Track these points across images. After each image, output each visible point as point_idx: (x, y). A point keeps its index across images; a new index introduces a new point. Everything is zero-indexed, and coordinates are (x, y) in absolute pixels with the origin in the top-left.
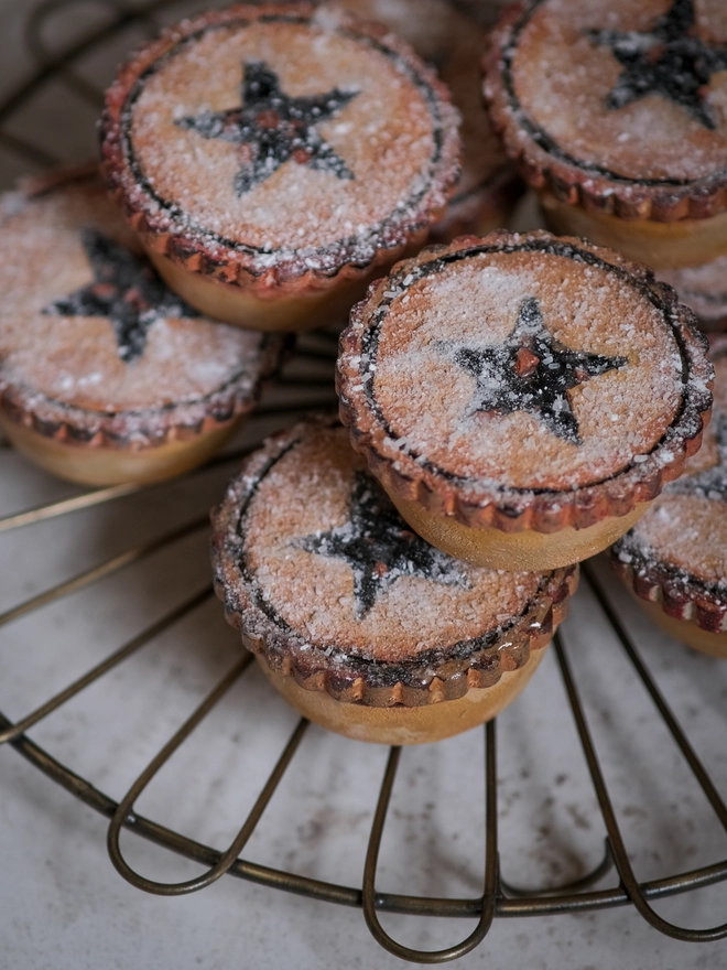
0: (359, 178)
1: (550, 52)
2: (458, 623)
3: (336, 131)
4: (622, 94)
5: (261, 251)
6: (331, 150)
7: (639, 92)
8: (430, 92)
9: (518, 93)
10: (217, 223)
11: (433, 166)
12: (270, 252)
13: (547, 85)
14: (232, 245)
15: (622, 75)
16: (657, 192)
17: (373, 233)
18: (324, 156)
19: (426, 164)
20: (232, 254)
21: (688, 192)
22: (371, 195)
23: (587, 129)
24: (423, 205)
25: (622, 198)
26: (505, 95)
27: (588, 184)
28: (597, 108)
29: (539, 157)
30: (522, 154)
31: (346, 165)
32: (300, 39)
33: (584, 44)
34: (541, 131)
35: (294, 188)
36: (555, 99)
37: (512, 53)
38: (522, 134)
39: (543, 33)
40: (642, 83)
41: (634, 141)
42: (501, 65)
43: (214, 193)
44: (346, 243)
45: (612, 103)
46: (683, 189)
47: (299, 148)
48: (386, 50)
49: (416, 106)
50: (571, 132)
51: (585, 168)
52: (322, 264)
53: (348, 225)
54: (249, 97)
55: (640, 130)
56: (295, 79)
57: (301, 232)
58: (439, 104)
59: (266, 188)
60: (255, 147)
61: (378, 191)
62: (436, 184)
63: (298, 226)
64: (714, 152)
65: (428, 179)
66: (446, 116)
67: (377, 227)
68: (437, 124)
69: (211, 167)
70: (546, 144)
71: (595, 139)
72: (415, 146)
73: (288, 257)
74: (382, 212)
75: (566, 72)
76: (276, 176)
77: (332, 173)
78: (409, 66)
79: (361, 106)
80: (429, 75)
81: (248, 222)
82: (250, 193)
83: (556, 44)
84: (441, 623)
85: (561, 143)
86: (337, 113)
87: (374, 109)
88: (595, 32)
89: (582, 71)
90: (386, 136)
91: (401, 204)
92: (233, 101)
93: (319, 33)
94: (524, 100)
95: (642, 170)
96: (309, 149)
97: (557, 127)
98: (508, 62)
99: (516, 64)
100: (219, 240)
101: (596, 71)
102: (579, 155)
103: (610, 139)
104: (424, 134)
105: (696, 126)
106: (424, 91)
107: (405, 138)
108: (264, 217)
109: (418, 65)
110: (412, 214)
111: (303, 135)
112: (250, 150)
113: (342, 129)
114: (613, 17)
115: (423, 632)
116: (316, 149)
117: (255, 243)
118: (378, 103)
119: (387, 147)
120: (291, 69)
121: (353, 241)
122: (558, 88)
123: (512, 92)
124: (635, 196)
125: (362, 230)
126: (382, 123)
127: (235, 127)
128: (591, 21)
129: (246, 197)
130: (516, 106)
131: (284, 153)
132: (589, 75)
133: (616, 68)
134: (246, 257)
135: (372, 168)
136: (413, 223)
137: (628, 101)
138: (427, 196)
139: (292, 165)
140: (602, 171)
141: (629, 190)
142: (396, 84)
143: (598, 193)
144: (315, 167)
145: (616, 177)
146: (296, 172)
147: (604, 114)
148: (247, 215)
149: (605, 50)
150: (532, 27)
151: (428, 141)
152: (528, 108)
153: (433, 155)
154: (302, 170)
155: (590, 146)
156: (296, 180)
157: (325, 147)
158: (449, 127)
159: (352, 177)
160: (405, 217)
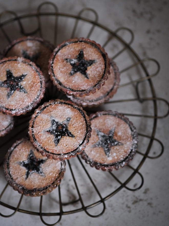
0: (28, 93)
1: (59, 64)
2: (41, 184)
3: (23, 83)
4: (72, 72)
5: (13, 110)
6: (23, 87)
7: (75, 72)
8: (39, 73)
9: (54, 73)
10: (5, 105)
11: (41, 89)
12: (14, 110)
13: (59, 71)
14: (7, 109)
15: (72, 68)
16: (80, 93)
17: (32, 104)
18: (22, 89)
19: (40, 89)
20: (8, 111)
21: (85, 93)
22: (31, 96)
23: (67, 80)
24: (40, 97)
25: (74, 95)
26: (52, 74)
27: (68, 92)
28: (68, 76)
29: (59, 87)
30: (56, 86)
31: (26, 90)
32: (16, 64)
33: (65, 62)
34: (59, 81)
35: (17, 96)
36: (61, 74)
37: (53, 65)
38: (56, 82)
39: (58, 60)
40: (76, 70)
41: (75, 82)
42: (51, 67)
43: (4, 99)
44: (27, 107)
45: (71, 74)
46: (84, 92)
47: (17, 88)
48: (30, 65)
49: (37, 77)
50: (64, 81)
51: (67, 89)
52: (23, 112)
53: (27, 103)
54: (8, 77)
55: (76, 80)
56: (16, 73)
57: (19, 105)
58: (41, 76)
59: (12, 96)
60: (10, 88)
61: (32, 95)
62: (42, 93)
63: (18, 104)
64: (89, 84)
65: (40, 92)
66: (42, 78)
67: (32, 103)
68: (41, 80)
69: (3, 93)
70: (60, 84)
71: (68, 82)
72: (37, 85)
73: (17, 111)
74: (33, 99)
75: (63, 68)
76: (14, 94)
77: (23, 92)
78: (35, 68)
79: (27, 77)
80: (38, 70)
81: (10, 104)
82: (10, 98)
83: (60, 62)
84: (38, 184)
85: (63, 83)
86: (23, 79)
87: (30, 78)
88: (67, 59)
89: (65, 68)
90: (32, 83)
91: (36, 98)
92: (5, 79)
93: (19, 63)
94: (56, 75)
95: (77, 88)
96: (19, 88)
97: (62, 80)
98: (52, 66)
99: (54, 67)
100: (5, 108)
101: (67, 68)
102: (66, 86)
103: (71, 82)
104: (39, 82)
105: (86, 79)
106: (38, 73)
107: (36, 84)
108: (13, 103)
109: (36, 68)
110: (38, 100)
111: (18, 85)
112: (9, 89)
113: (24, 83)
114: (70, 56)
115: (35, 185)
116: (20, 87)
117: (11, 108)
118: (30, 77)
119: (32, 86)
120: (14, 71)
121: (28, 107)
122: (61, 72)
123: (53, 73)
124: (76, 94)
125: (30, 104)
126: (31, 81)
127: (6, 85)
128: (66, 57)
129: (9, 99)
130: (54, 76)
131: (15, 89)
132: (66, 69)
133: (71, 67)
134: (10, 112)
135: (30, 90)
136: (38, 101)
137: (74, 74)
138: (40, 95)
139: (16, 91)
140: (70, 89)
141: (75, 93)
142: (33, 72)
143: (70, 94)
144: (20, 91)
145: (73, 90)
146: (17, 92)
147: (70, 77)
148: (10, 103)
149: (69, 63)
150: (56, 59)
151: (39, 84)
152: (57, 76)
153: (40, 87)
154: (18, 92)
155: (68, 84)
156: (18, 94)
157: (22, 87)
158: (43, 81)
159: (27, 93)
160: (37, 100)
